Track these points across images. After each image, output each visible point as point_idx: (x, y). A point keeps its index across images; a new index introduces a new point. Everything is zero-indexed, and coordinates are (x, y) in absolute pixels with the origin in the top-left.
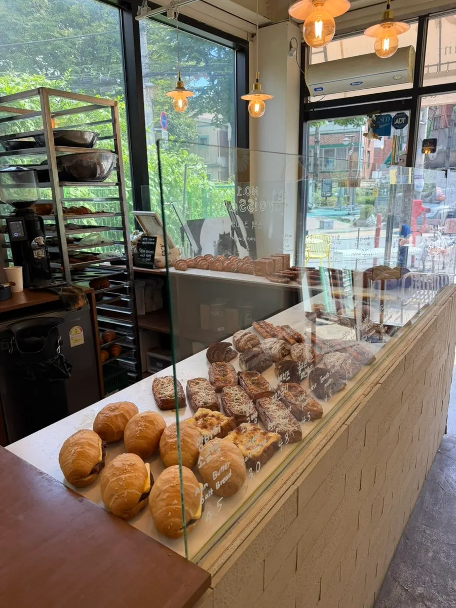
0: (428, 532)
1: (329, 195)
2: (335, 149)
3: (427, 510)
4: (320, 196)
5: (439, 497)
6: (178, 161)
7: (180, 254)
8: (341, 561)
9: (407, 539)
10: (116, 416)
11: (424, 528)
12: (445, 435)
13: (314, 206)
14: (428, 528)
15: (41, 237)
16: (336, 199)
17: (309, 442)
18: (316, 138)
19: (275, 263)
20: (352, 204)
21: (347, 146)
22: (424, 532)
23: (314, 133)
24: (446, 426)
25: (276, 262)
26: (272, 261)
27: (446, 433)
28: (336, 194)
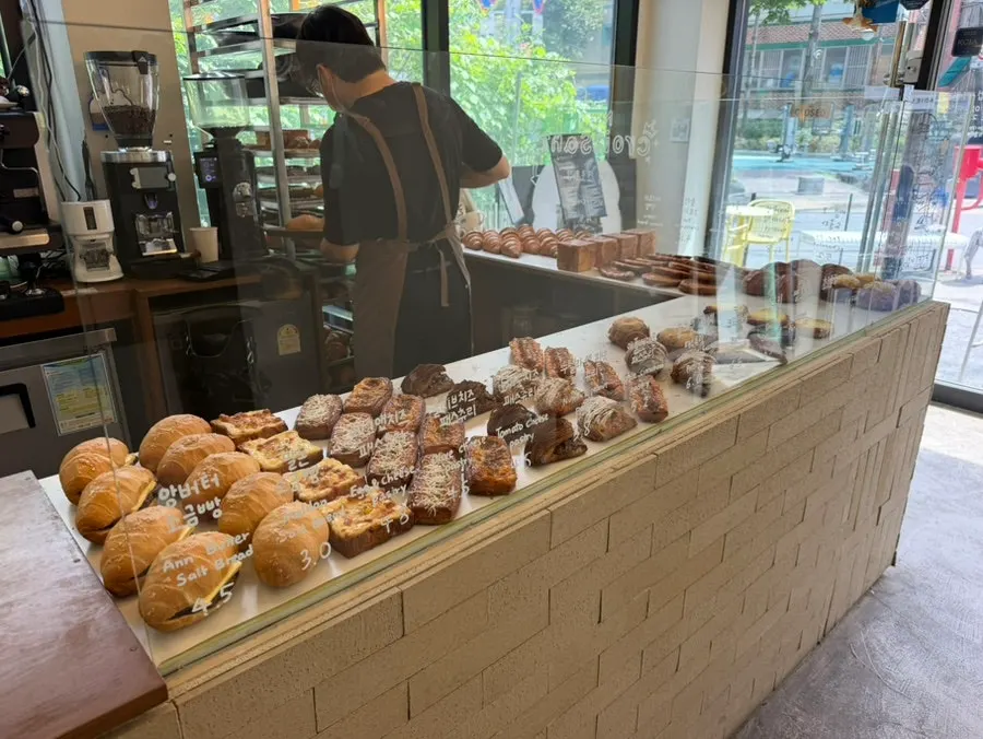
0: (800, 719)
1: (825, 132)
2: (848, 48)
3: (812, 684)
4: (809, 134)
5: (843, 667)
6: (527, 66)
7: (480, 223)
8: (548, 725)
9: (760, 724)
10: (191, 452)
11: (797, 713)
12: (891, 568)
13: (795, 152)
14: (804, 714)
15: (246, 184)
16: (838, 140)
17: (466, 528)
18: (812, 28)
19: (621, 247)
20: (866, 150)
21: (870, 42)
22: (794, 718)
23: (810, 19)
24: (895, 553)
25: (623, 244)
26: (615, 241)
27: (893, 564)
28: (839, 131)
